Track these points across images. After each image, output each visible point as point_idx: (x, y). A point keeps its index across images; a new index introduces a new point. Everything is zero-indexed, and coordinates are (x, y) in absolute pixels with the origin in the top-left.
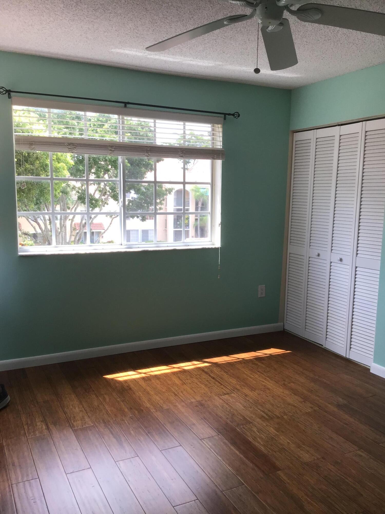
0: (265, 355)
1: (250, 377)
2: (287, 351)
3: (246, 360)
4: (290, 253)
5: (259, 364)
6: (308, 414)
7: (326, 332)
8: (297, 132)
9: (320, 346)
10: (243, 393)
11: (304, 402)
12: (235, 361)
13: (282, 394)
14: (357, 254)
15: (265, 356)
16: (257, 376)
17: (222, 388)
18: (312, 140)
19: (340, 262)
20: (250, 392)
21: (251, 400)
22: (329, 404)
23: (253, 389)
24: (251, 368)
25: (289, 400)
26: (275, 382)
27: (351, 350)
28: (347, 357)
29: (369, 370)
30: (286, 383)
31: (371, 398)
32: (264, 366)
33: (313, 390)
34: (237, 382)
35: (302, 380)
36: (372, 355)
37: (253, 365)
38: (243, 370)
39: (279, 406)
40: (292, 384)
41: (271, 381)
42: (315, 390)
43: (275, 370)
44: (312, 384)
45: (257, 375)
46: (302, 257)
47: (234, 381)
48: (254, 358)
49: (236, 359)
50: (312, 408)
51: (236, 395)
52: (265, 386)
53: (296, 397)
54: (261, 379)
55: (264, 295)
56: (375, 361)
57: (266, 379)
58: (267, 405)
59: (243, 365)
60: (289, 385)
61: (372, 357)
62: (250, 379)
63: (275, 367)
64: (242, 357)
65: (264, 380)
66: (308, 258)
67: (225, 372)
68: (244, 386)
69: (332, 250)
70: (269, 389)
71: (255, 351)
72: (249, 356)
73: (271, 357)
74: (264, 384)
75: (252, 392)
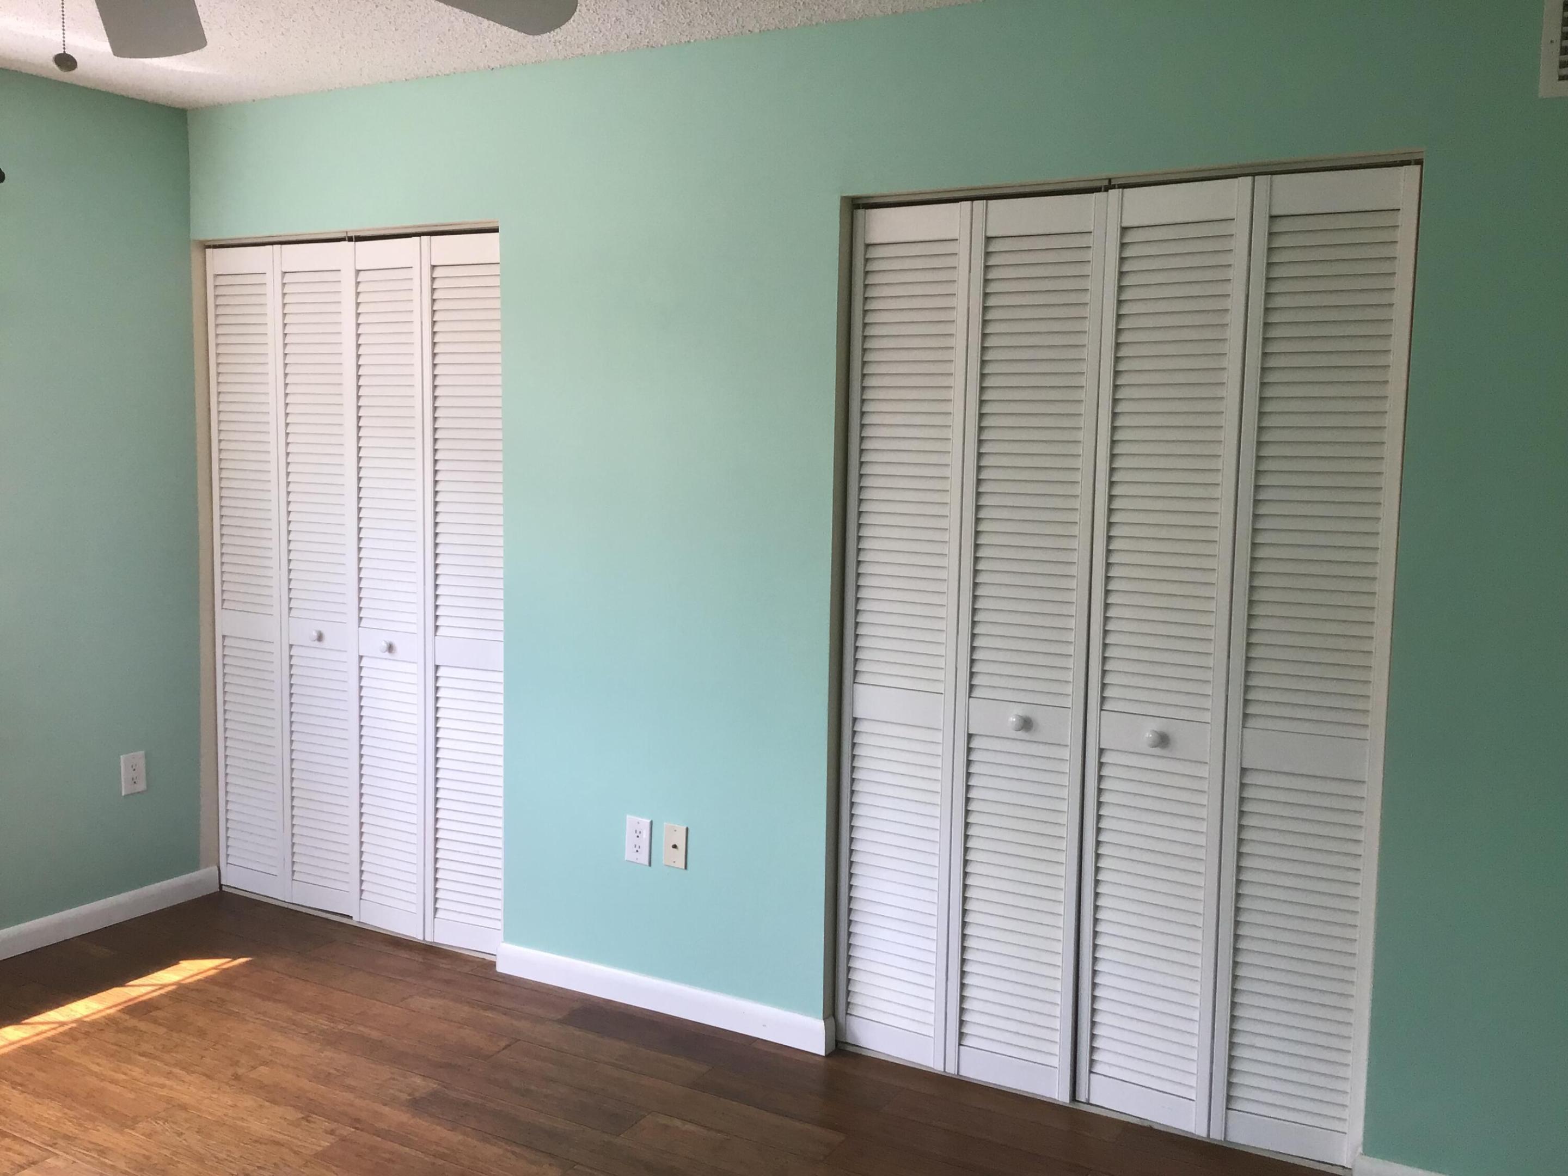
0: (160, 989)
1: (113, 1082)
2: (235, 959)
3: (93, 1024)
4: (224, 637)
5: (142, 1026)
6: (323, 1157)
7: (358, 875)
8: (215, 247)
9: (345, 920)
10: (90, 1146)
11: (306, 1119)
12: (50, 1034)
13: (230, 1112)
14: (437, 627)
15: (162, 995)
16: (137, 1072)
17: (8, 1149)
18: (269, 275)
19: (387, 655)
20: (117, 1135)
21: (122, 1165)
22: (385, 1105)
23: (124, 1121)
24: (115, 1047)
25: (258, 1127)
26: (204, 1078)
27: (437, 916)
28: (427, 939)
29: (493, 964)
30: (240, 1071)
31: (504, 1051)
32: (162, 1031)
33: (332, 1071)
34: (66, 1110)
35: (293, 1046)
36: (500, 920)
37: (122, 1036)
38: (84, 1060)
39: (223, 1156)
40: (263, 1069)
41: (188, 1078)
42: (338, 1071)
43: (202, 1033)
44: (328, 1053)
45: (137, 1069)
46: (266, 647)
47: (49, 1111)
48: (120, 1007)
49: (54, 1029)
50: (332, 1132)
51: (66, 1160)
52: (169, 1100)
53: (279, 1110)
54: (156, 1079)
55: (141, 786)
56: (510, 936)
57: (170, 1073)
58: (180, 1165)
59: (84, 1043)
60: (253, 1075)
61: (499, 925)
62: (112, 1087)
63: (200, 1024)
64: (78, 1016)
65: (162, 1080)
66: (286, 648)
67: (14, 1085)
68: (92, 1119)
69: (360, 619)
70: (184, 1107)
71: (122, 984)
72: (101, 1007)
73: (181, 993)
74: (164, 1092)
75: (122, 1133)
